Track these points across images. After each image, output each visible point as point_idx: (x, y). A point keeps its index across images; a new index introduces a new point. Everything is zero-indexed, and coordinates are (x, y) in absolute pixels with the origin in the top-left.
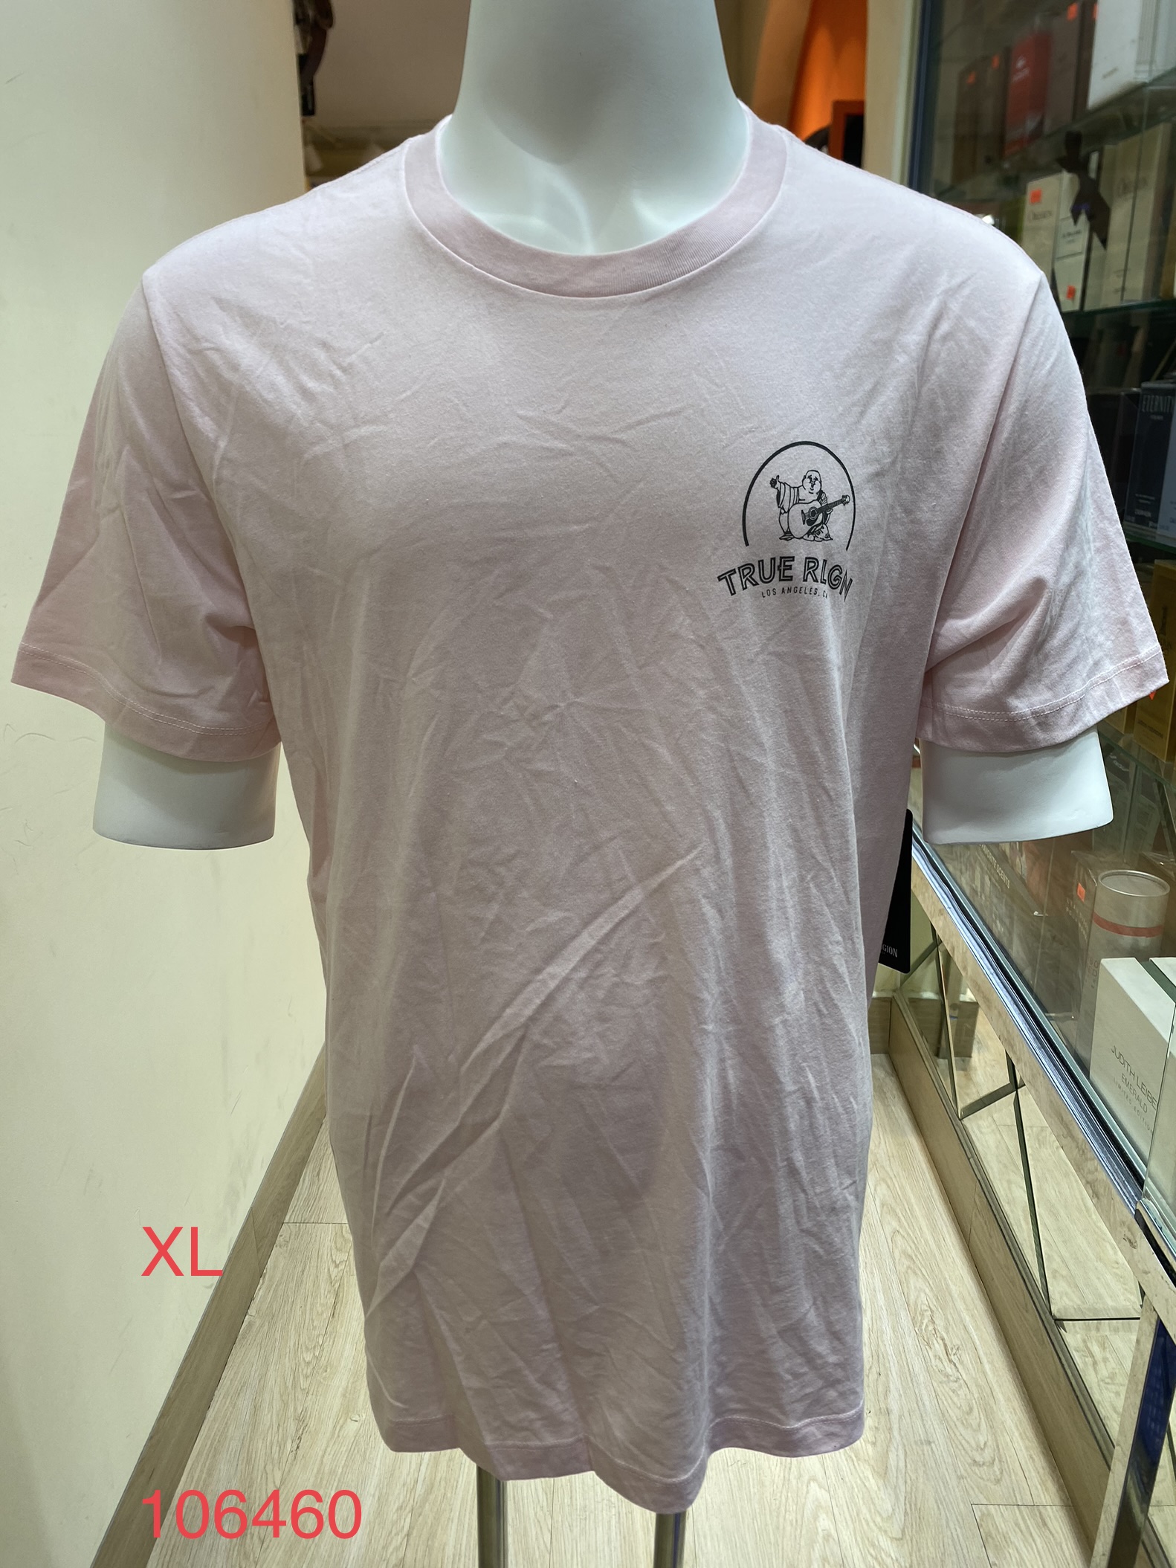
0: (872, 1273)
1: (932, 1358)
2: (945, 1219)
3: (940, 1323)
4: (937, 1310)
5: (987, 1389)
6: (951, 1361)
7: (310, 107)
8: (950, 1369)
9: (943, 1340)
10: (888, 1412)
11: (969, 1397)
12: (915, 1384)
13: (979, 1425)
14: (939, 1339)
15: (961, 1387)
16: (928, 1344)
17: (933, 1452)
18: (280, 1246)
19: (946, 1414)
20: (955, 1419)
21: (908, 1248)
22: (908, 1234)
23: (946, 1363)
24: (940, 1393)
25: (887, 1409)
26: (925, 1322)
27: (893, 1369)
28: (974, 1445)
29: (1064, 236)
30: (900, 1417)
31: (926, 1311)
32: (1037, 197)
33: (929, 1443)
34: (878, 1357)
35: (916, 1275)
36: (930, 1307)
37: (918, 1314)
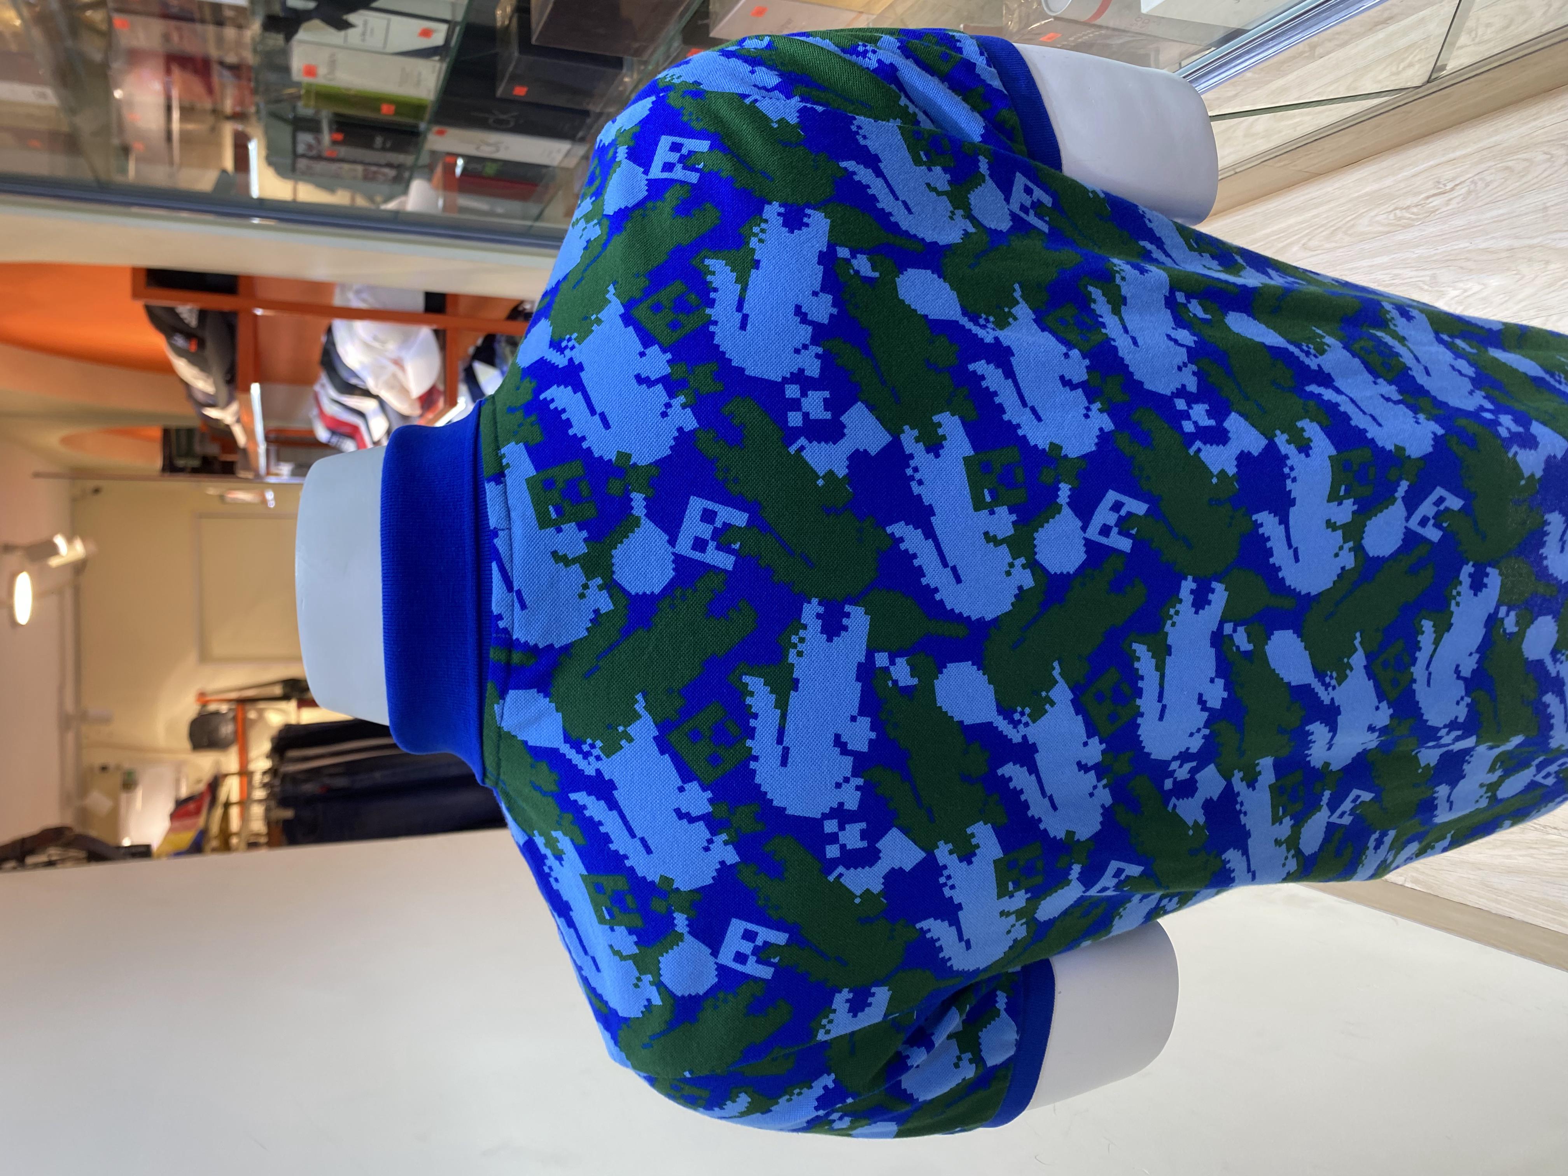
0: (1352, 269)
1: (1449, 208)
2: (1290, 198)
3: (1409, 202)
4: (1394, 203)
5: (1485, 152)
6: (1452, 189)
7: (143, 849)
8: (1463, 190)
9: (1428, 198)
10: (1511, 249)
11: (1493, 171)
12: (1478, 224)
13: (1525, 160)
14: (1428, 202)
15: (1481, 179)
16: (1434, 212)
17: (1556, 205)
19: (1514, 192)
20: (1518, 184)
21: (1324, 233)
22: (1307, 234)
23: (1455, 194)
24: (1489, 199)
25: (1508, 250)
26: (1408, 215)
27: (1462, 246)
28: (1549, 164)
29: (363, 40)
30: (1517, 238)
31: (1395, 214)
32: (310, 71)
33: (1546, 209)
34: (1447, 260)
35: (1353, 225)
36: (1391, 211)
37: (1399, 223)
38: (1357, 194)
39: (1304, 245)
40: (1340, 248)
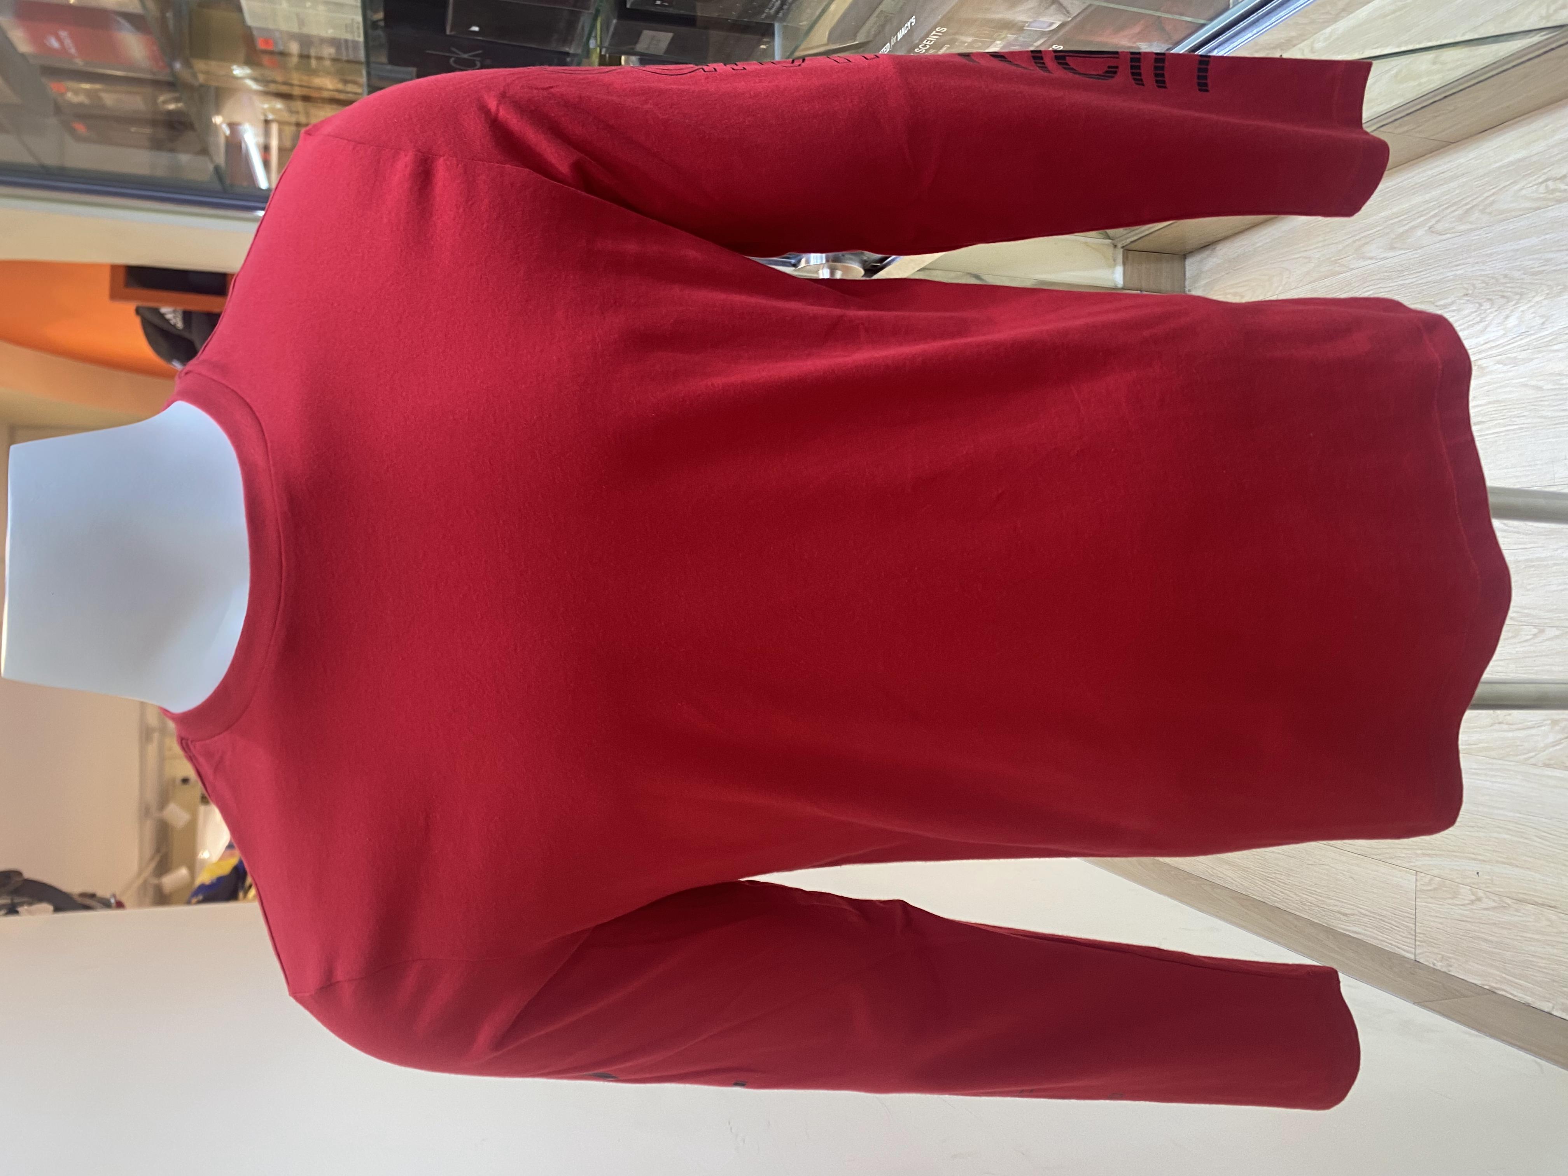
0: (1491, 254)
2: (1413, 173)
4: (1544, 174)
18: (1451, 966)
21: (1456, 213)
22: (1434, 215)
31: (1547, 186)
35: (1493, 202)
36: (1542, 183)
37: (1551, 196)
38: (1497, 165)
39: (1430, 228)
40: (1477, 229)
